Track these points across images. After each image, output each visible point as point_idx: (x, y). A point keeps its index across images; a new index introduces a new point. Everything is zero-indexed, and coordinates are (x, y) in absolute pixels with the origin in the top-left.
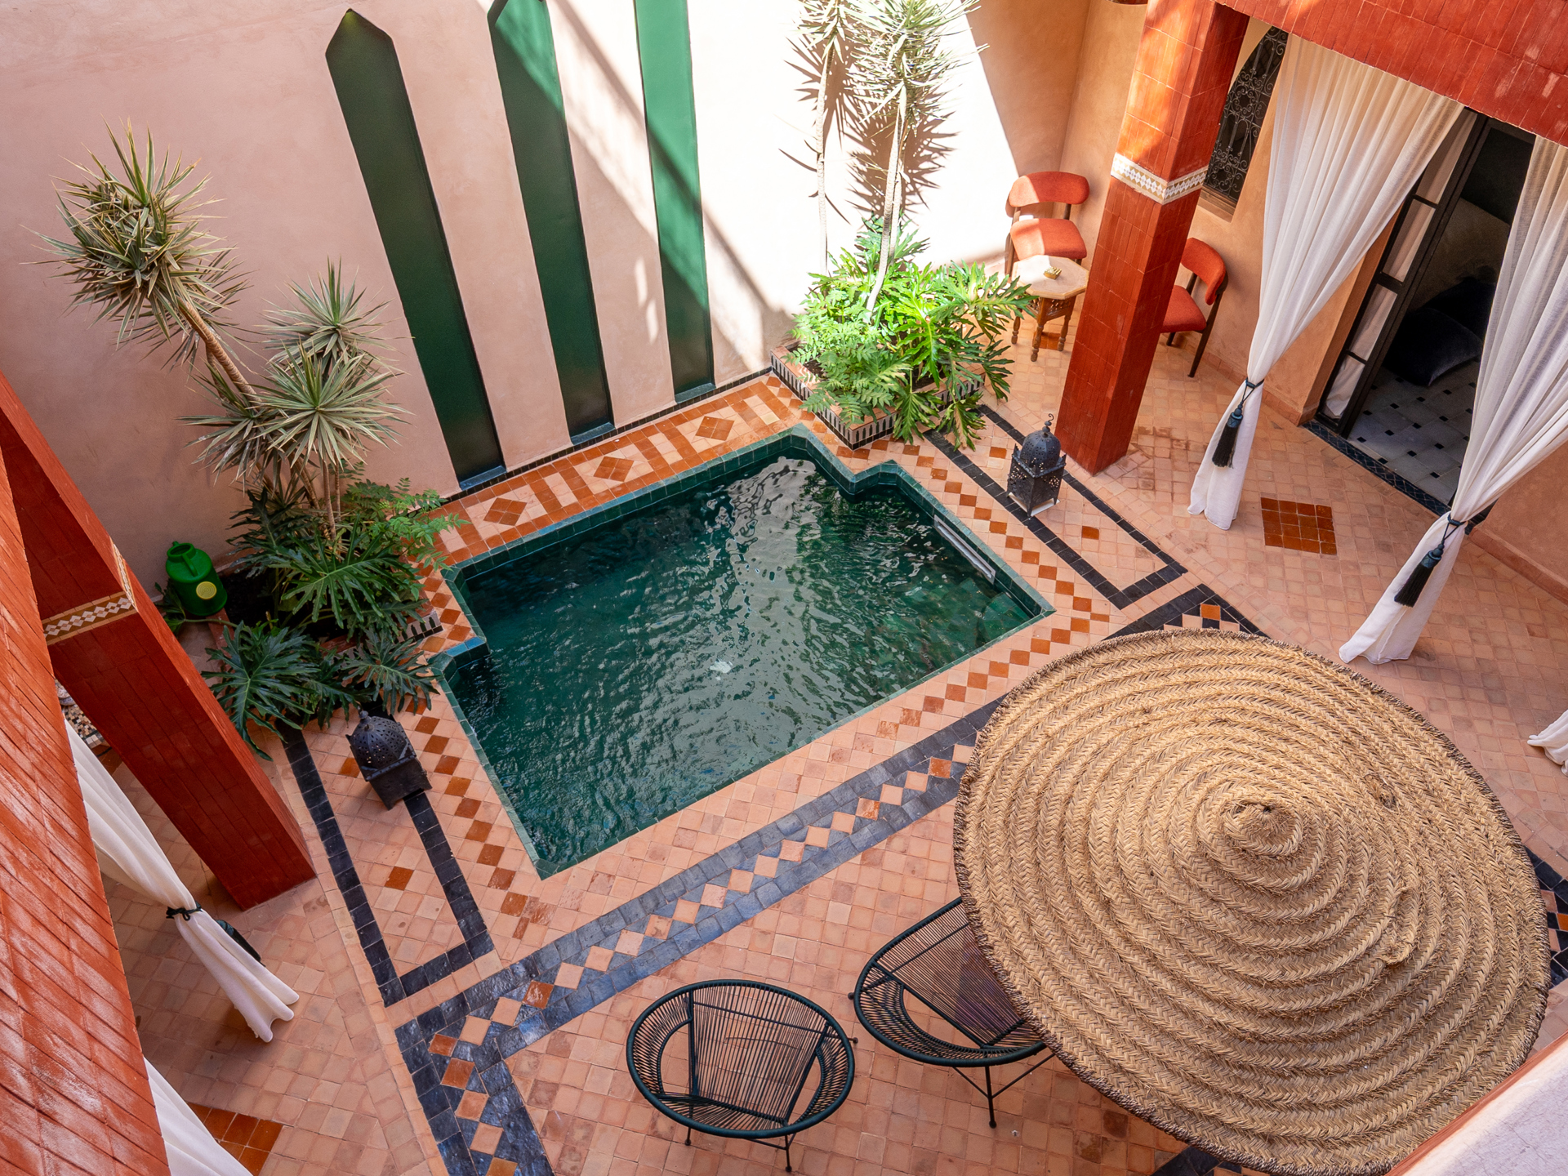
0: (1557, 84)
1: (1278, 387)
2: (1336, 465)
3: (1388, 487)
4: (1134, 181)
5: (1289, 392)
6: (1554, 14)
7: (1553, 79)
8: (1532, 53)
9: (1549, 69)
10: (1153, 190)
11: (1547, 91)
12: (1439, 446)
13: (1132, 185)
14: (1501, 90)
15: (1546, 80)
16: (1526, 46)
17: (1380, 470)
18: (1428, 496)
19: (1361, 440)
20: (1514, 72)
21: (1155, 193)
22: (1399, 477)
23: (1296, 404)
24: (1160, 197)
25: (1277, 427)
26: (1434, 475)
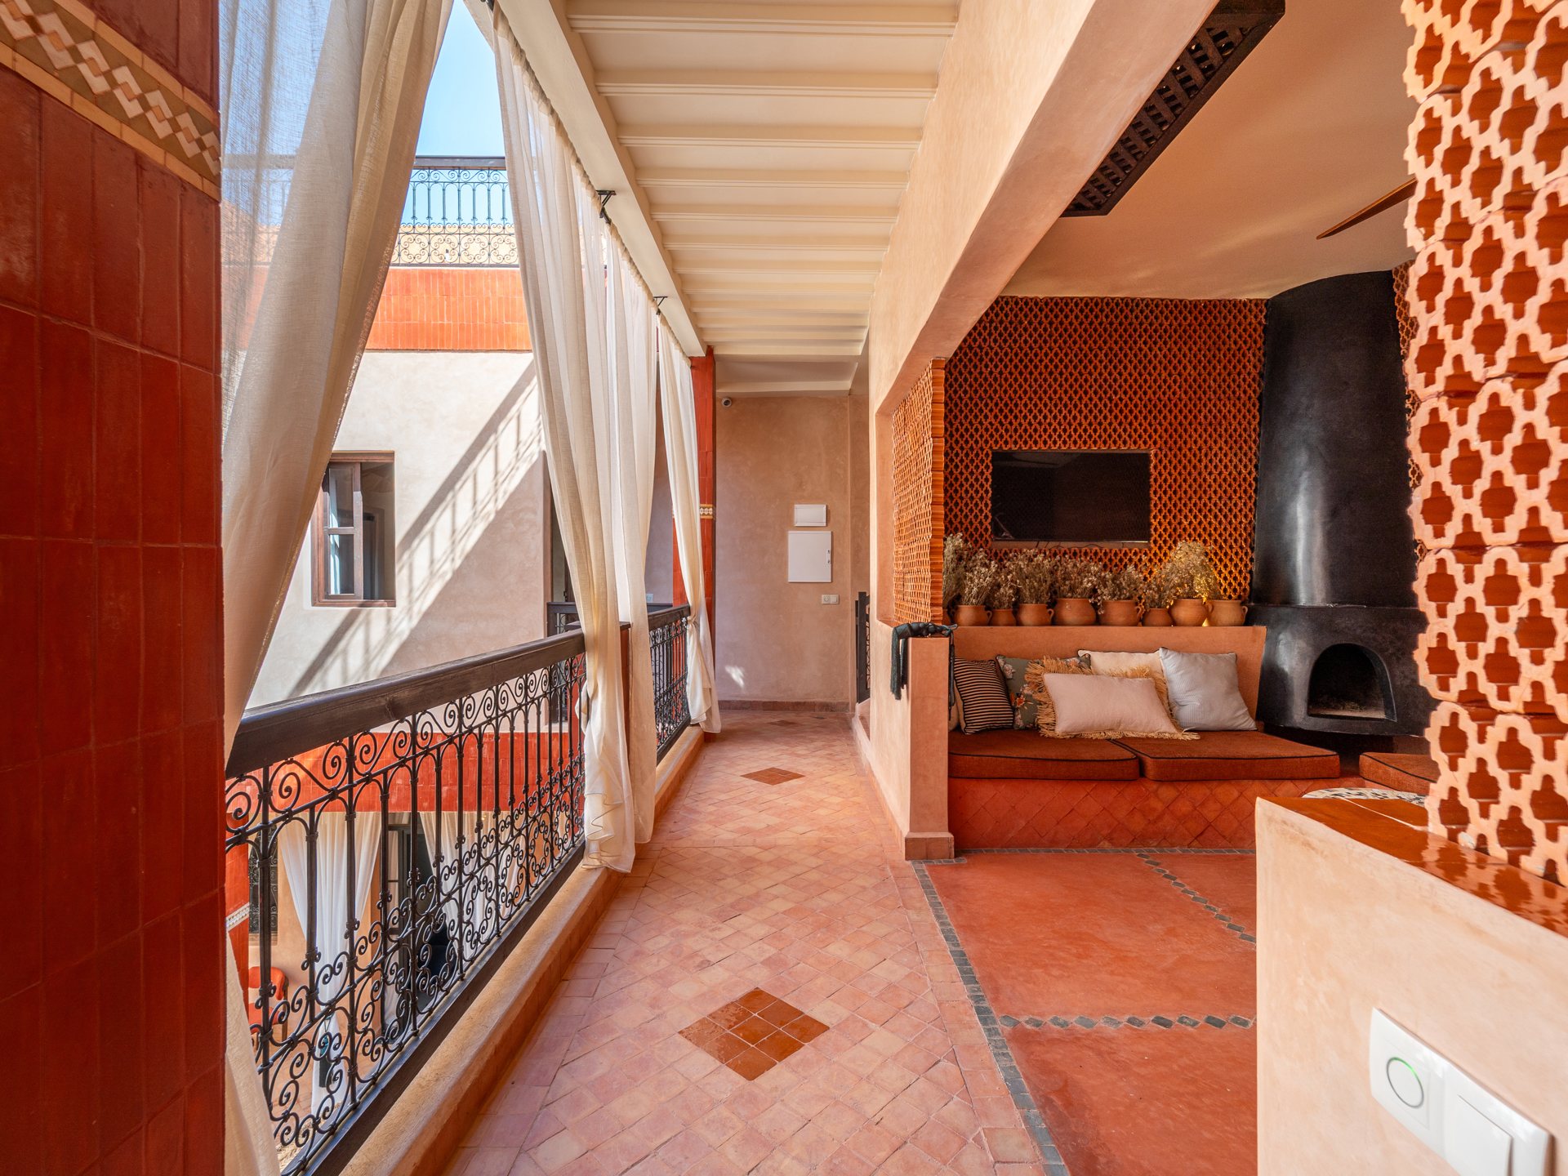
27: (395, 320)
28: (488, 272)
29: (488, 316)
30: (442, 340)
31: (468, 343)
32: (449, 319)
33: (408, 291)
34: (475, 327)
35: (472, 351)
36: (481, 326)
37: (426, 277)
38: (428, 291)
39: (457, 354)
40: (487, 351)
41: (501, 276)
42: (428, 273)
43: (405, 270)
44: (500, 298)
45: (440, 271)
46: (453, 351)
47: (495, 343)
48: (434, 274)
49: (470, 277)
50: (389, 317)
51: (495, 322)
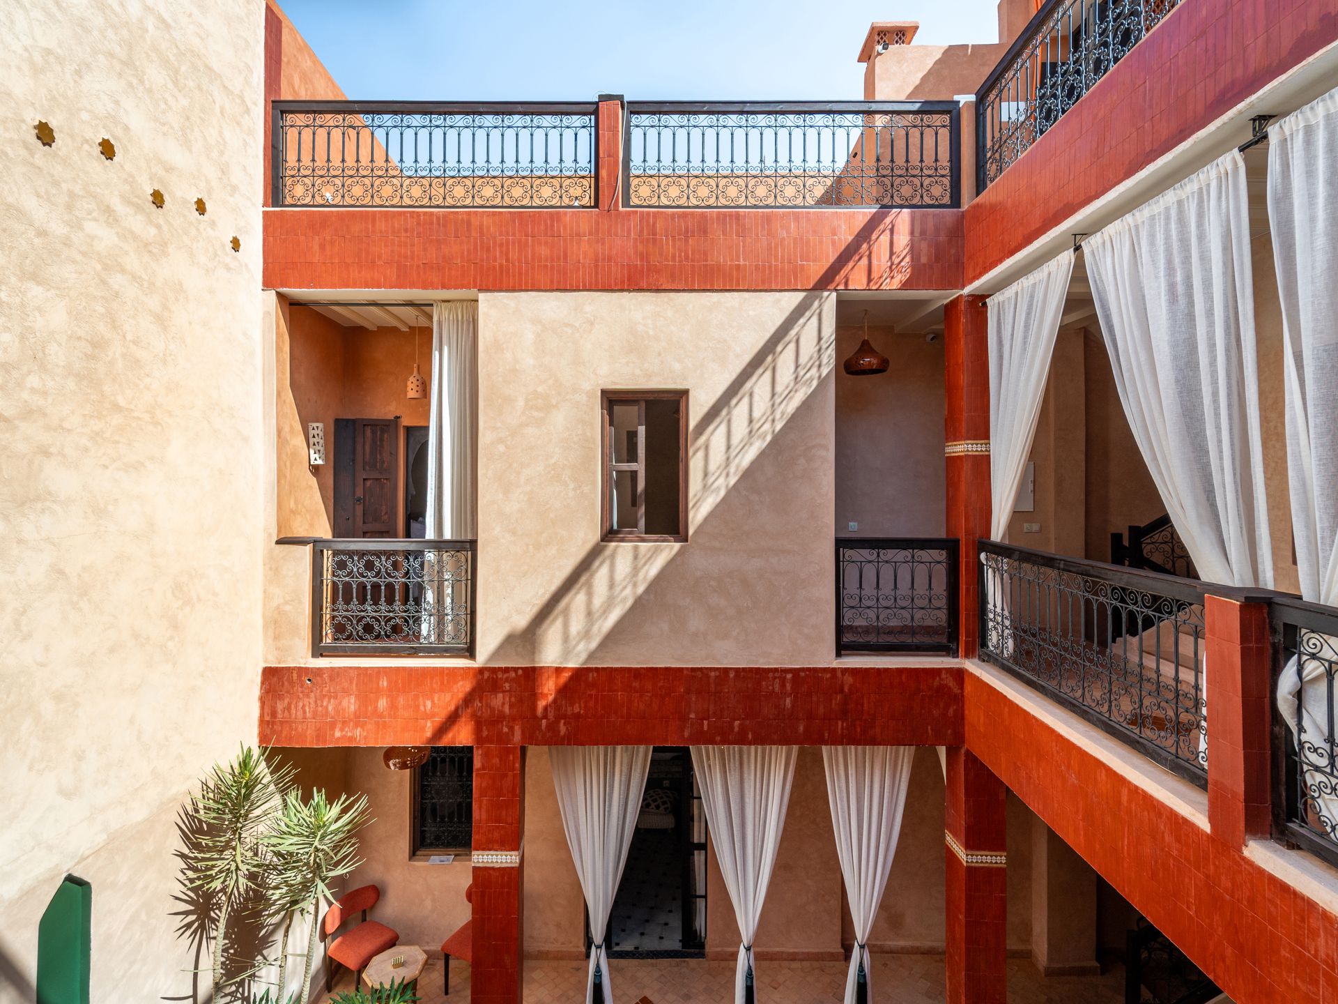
0: (708, 724)
1: (563, 944)
2: (623, 969)
3: (654, 961)
4: (492, 862)
5: (571, 942)
6: (693, 699)
7: (705, 722)
8: (692, 716)
9: (702, 719)
10: (509, 861)
11: (705, 728)
12: (647, 921)
13: (491, 865)
14: (686, 734)
15: (703, 724)
16: (689, 714)
17: (641, 954)
18: (671, 951)
19: (617, 944)
20: (688, 725)
21: (511, 862)
22: (652, 952)
23: (578, 947)
24: (516, 862)
25: (578, 969)
26: (661, 938)
27: (692, 261)
28: (783, 213)
29: (783, 257)
30: (738, 281)
31: (763, 282)
32: (744, 260)
33: (705, 232)
34: (770, 267)
35: (766, 291)
36: (775, 266)
37: (722, 219)
38: (724, 234)
39: (751, 294)
40: (781, 291)
41: (797, 217)
42: (725, 215)
43: (703, 212)
44: (795, 239)
45: (737, 213)
46: (747, 291)
47: (790, 282)
48: (731, 215)
49: (768, 219)
50: (687, 258)
51: (789, 262)
